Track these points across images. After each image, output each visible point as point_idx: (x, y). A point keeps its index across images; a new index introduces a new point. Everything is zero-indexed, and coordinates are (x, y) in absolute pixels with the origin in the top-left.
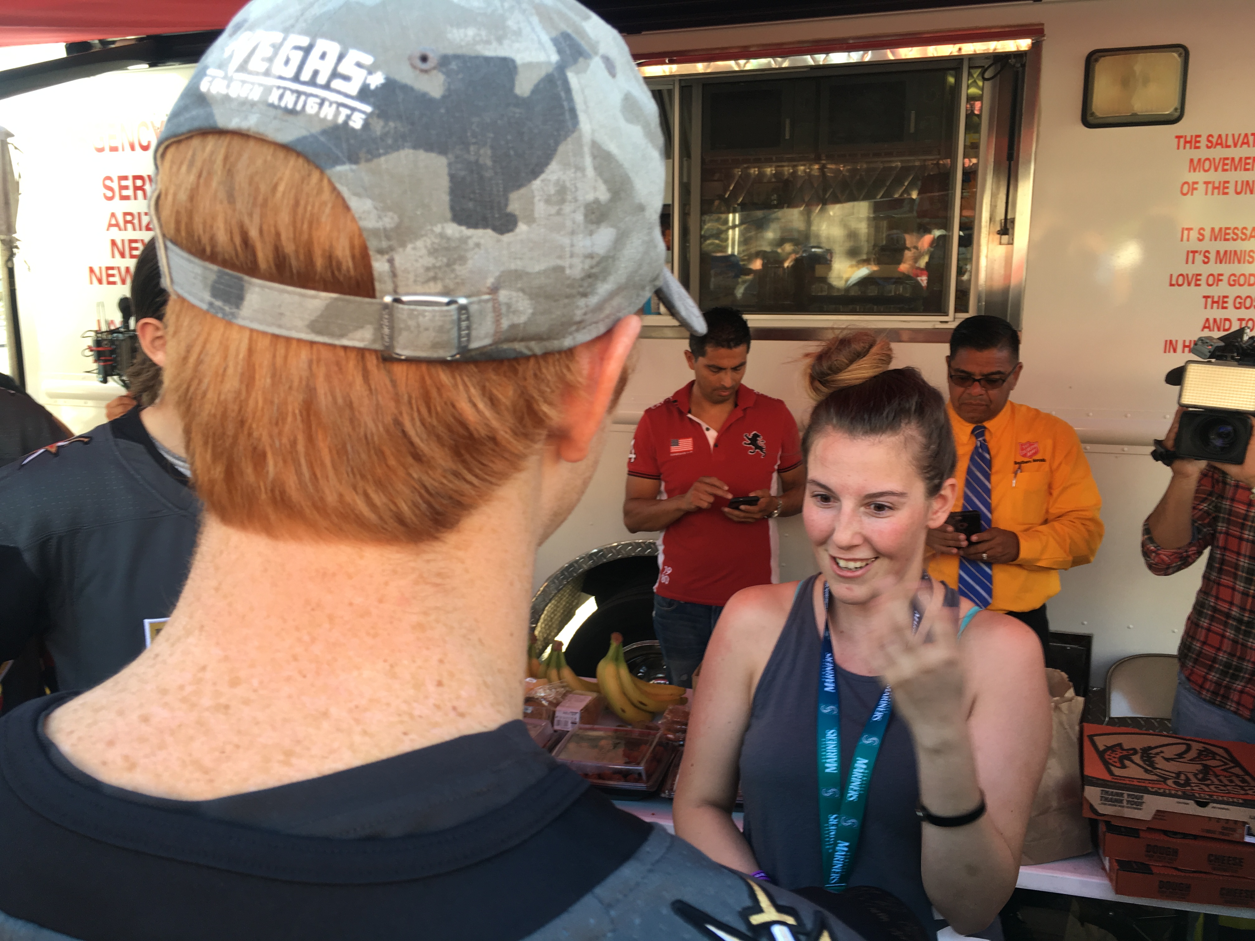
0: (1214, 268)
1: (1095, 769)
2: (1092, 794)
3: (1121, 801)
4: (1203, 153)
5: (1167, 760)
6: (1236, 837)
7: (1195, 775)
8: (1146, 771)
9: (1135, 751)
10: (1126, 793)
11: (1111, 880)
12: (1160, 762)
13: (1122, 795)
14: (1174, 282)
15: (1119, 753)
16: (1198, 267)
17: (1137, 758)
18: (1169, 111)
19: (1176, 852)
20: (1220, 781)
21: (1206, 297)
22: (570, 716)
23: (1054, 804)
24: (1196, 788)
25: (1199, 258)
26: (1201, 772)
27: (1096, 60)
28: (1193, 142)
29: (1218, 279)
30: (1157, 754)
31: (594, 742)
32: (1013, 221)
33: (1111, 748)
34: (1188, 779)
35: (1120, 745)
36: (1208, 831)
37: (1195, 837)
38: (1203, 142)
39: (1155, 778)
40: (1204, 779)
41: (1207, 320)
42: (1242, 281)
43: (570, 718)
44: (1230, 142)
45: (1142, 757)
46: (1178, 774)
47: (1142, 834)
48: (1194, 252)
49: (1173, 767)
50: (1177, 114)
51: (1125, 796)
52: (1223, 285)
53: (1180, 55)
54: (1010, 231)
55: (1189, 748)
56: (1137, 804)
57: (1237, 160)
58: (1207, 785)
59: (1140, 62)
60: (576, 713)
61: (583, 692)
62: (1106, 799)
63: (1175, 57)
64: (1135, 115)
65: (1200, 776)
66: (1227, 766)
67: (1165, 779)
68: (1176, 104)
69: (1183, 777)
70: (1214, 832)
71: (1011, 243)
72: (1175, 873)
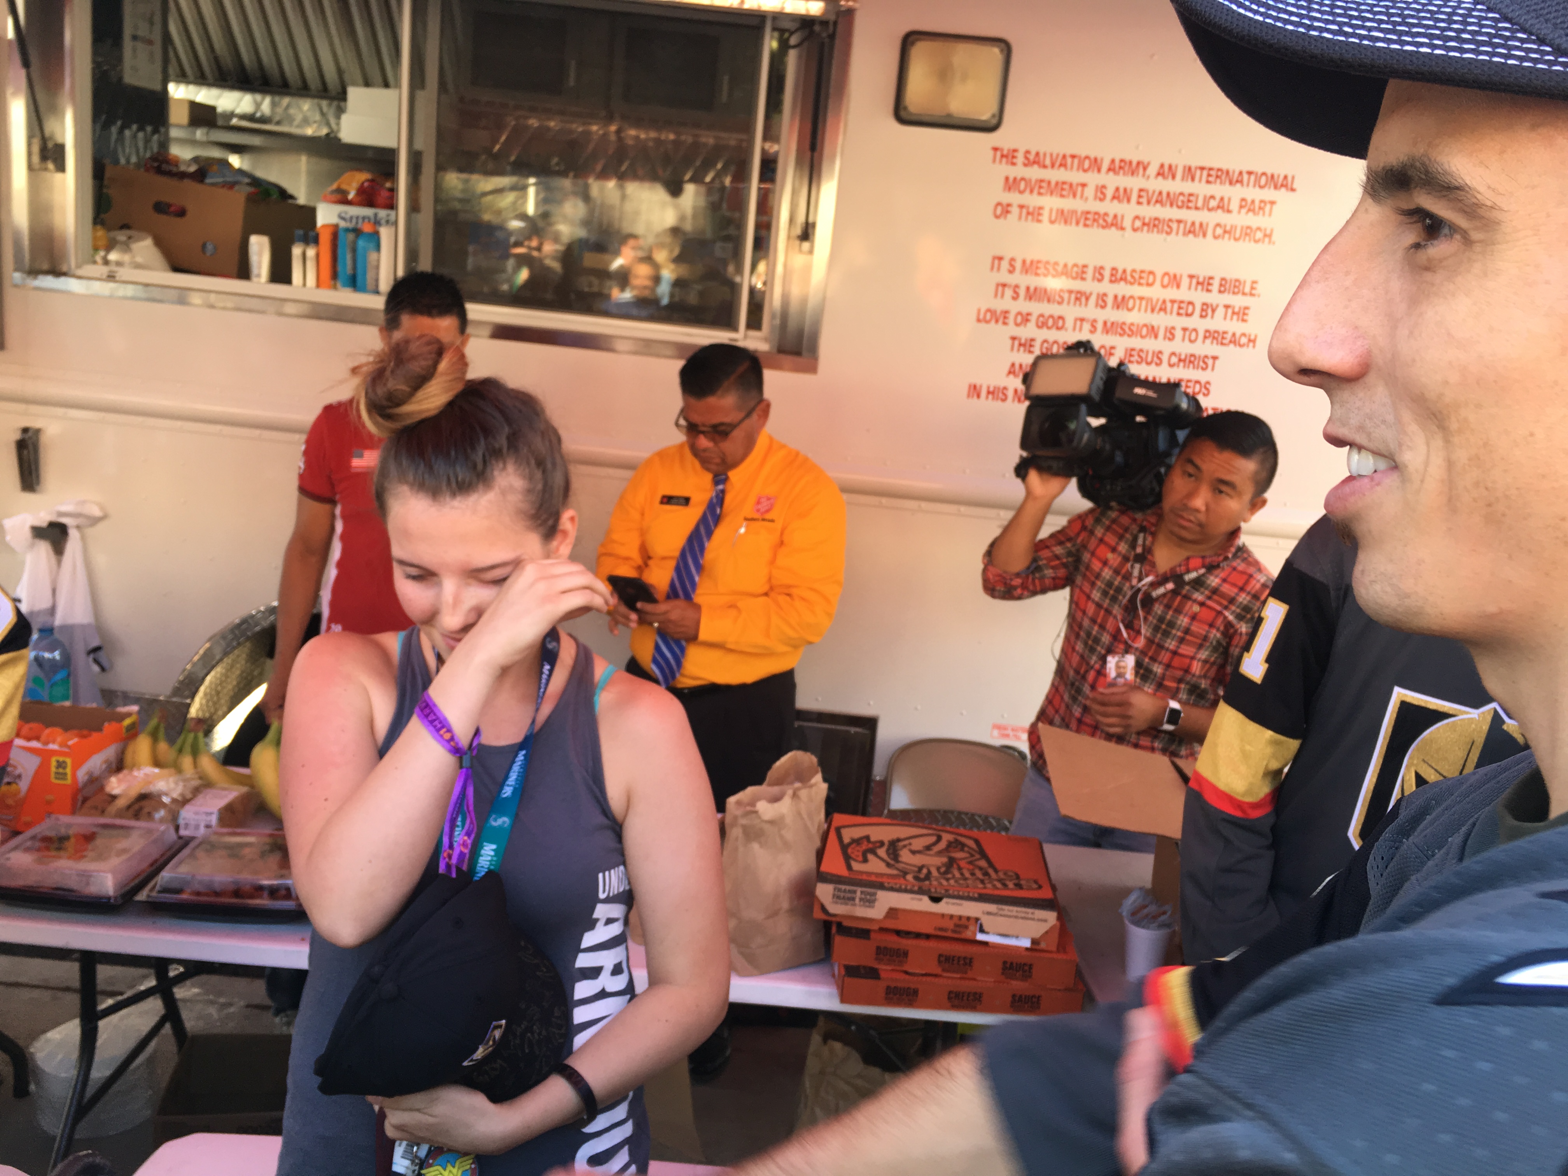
0: (1022, 305)
1: (834, 864)
2: (824, 892)
3: (853, 899)
4: (1019, 171)
5: (913, 852)
6: (968, 934)
7: (938, 869)
8: (888, 865)
9: (882, 844)
10: (859, 890)
11: (838, 989)
12: (905, 856)
13: (855, 892)
14: (981, 317)
15: (865, 846)
16: (1005, 303)
17: (882, 852)
18: (985, 115)
19: (906, 954)
20: (962, 874)
21: (1013, 339)
22: (204, 817)
23: (785, 905)
24: (936, 884)
25: (1009, 293)
26: (944, 865)
27: (913, 43)
28: (1009, 157)
29: (1025, 318)
30: (905, 846)
31: (234, 851)
32: (814, 225)
33: (857, 842)
34: (929, 872)
35: (867, 838)
36: (941, 929)
37: (928, 937)
38: (1020, 159)
39: (895, 872)
40: (946, 872)
41: (1013, 365)
42: (1050, 322)
43: (203, 821)
44: (1048, 162)
45: (887, 851)
46: (920, 869)
47: (873, 935)
48: (1004, 285)
49: (918, 860)
50: (994, 121)
51: (858, 893)
52: (1032, 325)
53: (1002, 51)
54: (811, 237)
55: (939, 839)
56: (870, 902)
57: (1053, 184)
58: (948, 880)
59: (962, 53)
60: (211, 814)
61: (226, 786)
62: (838, 897)
63: (996, 52)
64: (949, 116)
65: (943, 870)
66: (974, 858)
67: (905, 873)
68: (994, 108)
69: (925, 871)
70: (945, 930)
71: (811, 252)
72: (903, 976)
